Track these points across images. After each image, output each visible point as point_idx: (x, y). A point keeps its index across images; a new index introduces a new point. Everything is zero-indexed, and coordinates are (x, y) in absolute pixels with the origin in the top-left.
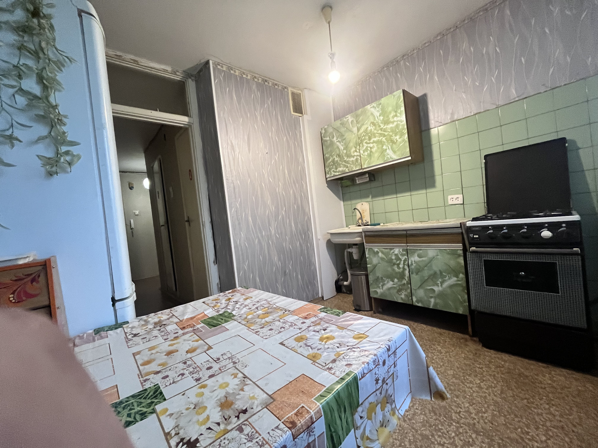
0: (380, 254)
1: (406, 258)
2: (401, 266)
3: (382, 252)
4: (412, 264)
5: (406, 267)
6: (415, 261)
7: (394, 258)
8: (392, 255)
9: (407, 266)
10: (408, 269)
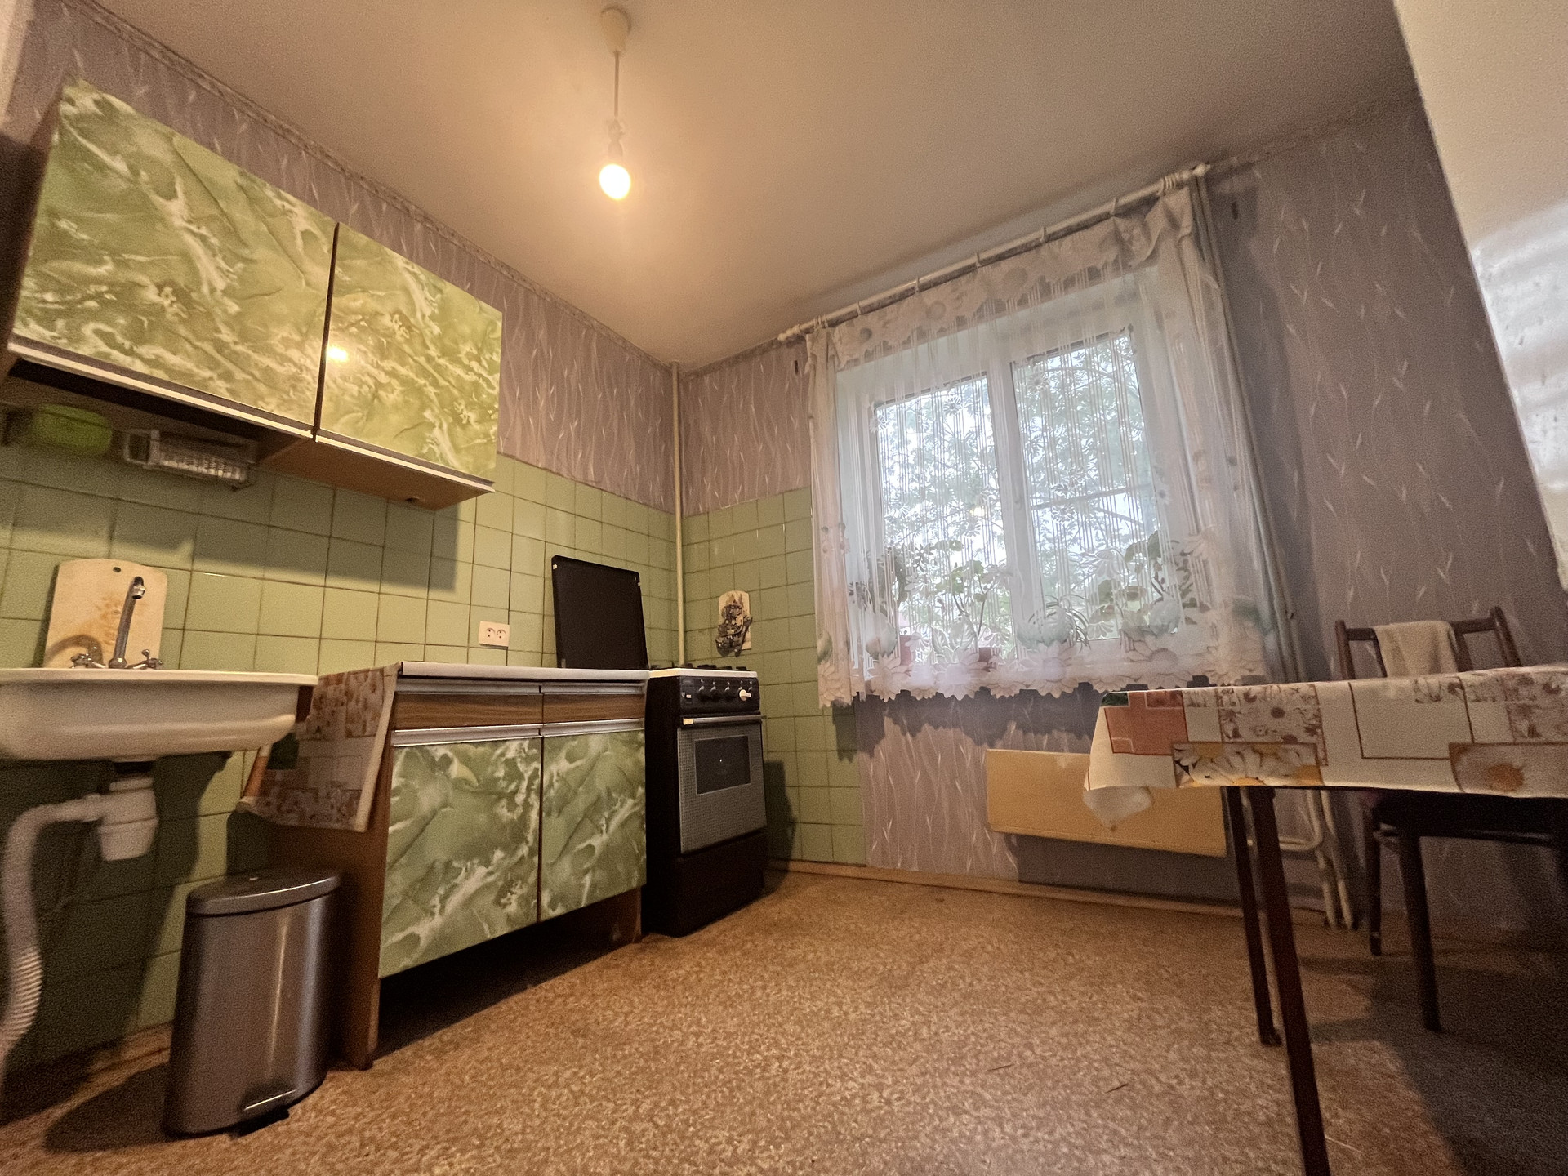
0: (456, 769)
1: (536, 770)
2: (520, 798)
3: (466, 760)
4: (551, 785)
5: (534, 800)
6: (558, 774)
7: (501, 773)
8: (495, 764)
9: (536, 793)
10: (537, 806)
